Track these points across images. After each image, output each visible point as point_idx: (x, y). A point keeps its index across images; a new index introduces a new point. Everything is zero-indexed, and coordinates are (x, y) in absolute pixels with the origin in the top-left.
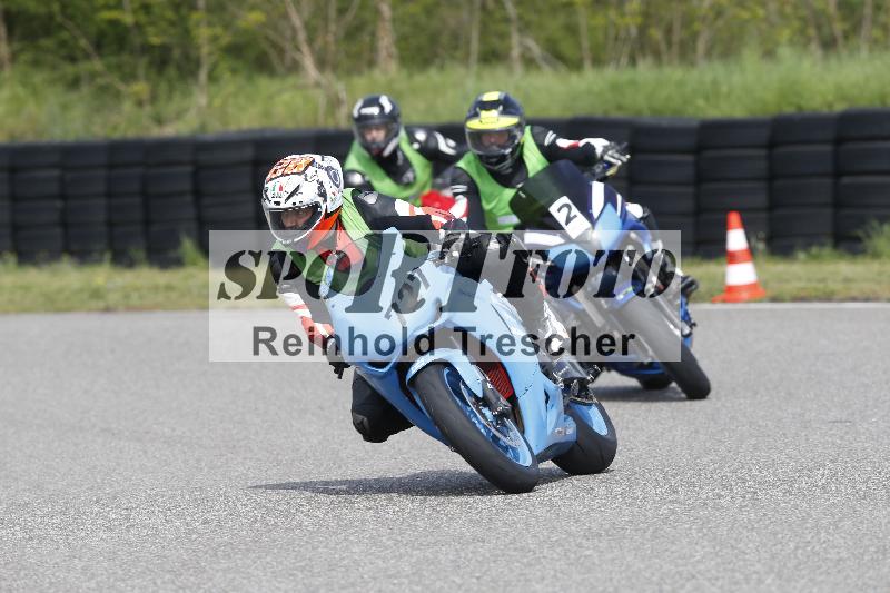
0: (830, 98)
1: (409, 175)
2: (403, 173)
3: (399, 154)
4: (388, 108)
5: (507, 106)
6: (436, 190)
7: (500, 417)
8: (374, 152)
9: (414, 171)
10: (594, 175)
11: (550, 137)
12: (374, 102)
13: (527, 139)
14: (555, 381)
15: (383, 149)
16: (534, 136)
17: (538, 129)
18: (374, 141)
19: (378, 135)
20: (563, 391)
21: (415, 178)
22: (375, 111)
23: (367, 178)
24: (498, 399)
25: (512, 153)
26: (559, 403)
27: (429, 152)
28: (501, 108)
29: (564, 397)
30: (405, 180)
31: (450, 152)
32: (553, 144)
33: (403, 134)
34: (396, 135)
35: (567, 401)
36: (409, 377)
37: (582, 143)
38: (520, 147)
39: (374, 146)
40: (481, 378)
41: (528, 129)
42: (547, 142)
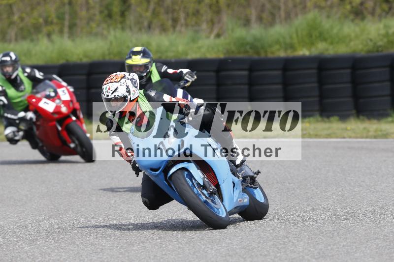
0: (81, 56)
1: (22, 87)
2: (20, 86)
3: (18, 78)
4: (14, 57)
5: (145, 54)
6: (33, 95)
7: (211, 194)
8: (8, 77)
9: (24, 86)
10: (179, 86)
11: (164, 68)
12: (7, 55)
13: (154, 69)
14: (238, 177)
15: (11, 76)
16: (157, 68)
17: (159, 64)
18: (7, 71)
19: (9, 69)
20: (242, 181)
21: (25, 89)
22: (8, 59)
23: (4, 88)
24: (210, 186)
25: (146, 75)
26: (239, 187)
27: (32, 78)
28: (142, 54)
29: (242, 185)
30: (20, 89)
31: (41, 77)
32: (166, 72)
33: (20, 69)
34: (17, 69)
35: (244, 186)
36: (169, 175)
37: (179, 71)
38: (151, 72)
39: (7, 74)
40: (202, 176)
41: (154, 64)
42: (163, 70)
